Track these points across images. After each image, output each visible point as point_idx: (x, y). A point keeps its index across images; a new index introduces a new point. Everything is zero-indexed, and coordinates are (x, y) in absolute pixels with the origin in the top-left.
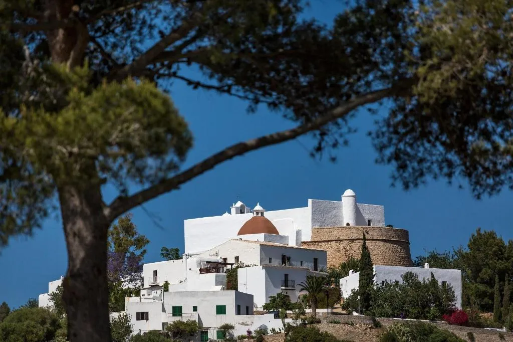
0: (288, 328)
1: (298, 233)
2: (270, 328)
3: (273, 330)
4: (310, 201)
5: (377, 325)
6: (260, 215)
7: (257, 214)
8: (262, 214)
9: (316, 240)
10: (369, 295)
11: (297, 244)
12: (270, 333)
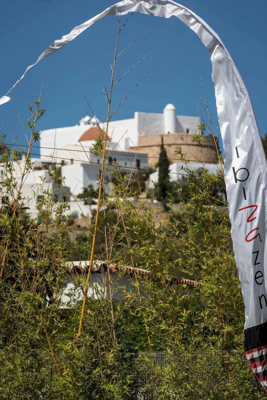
0: (94, 212)
1: (127, 140)
2: (80, 213)
3: (82, 215)
4: (136, 114)
5: (167, 209)
6: (96, 126)
7: (94, 124)
8: (98, 125)
9: (141, 145)
10: (165, 186)
11: (126, 149)
12: (80, 217)
